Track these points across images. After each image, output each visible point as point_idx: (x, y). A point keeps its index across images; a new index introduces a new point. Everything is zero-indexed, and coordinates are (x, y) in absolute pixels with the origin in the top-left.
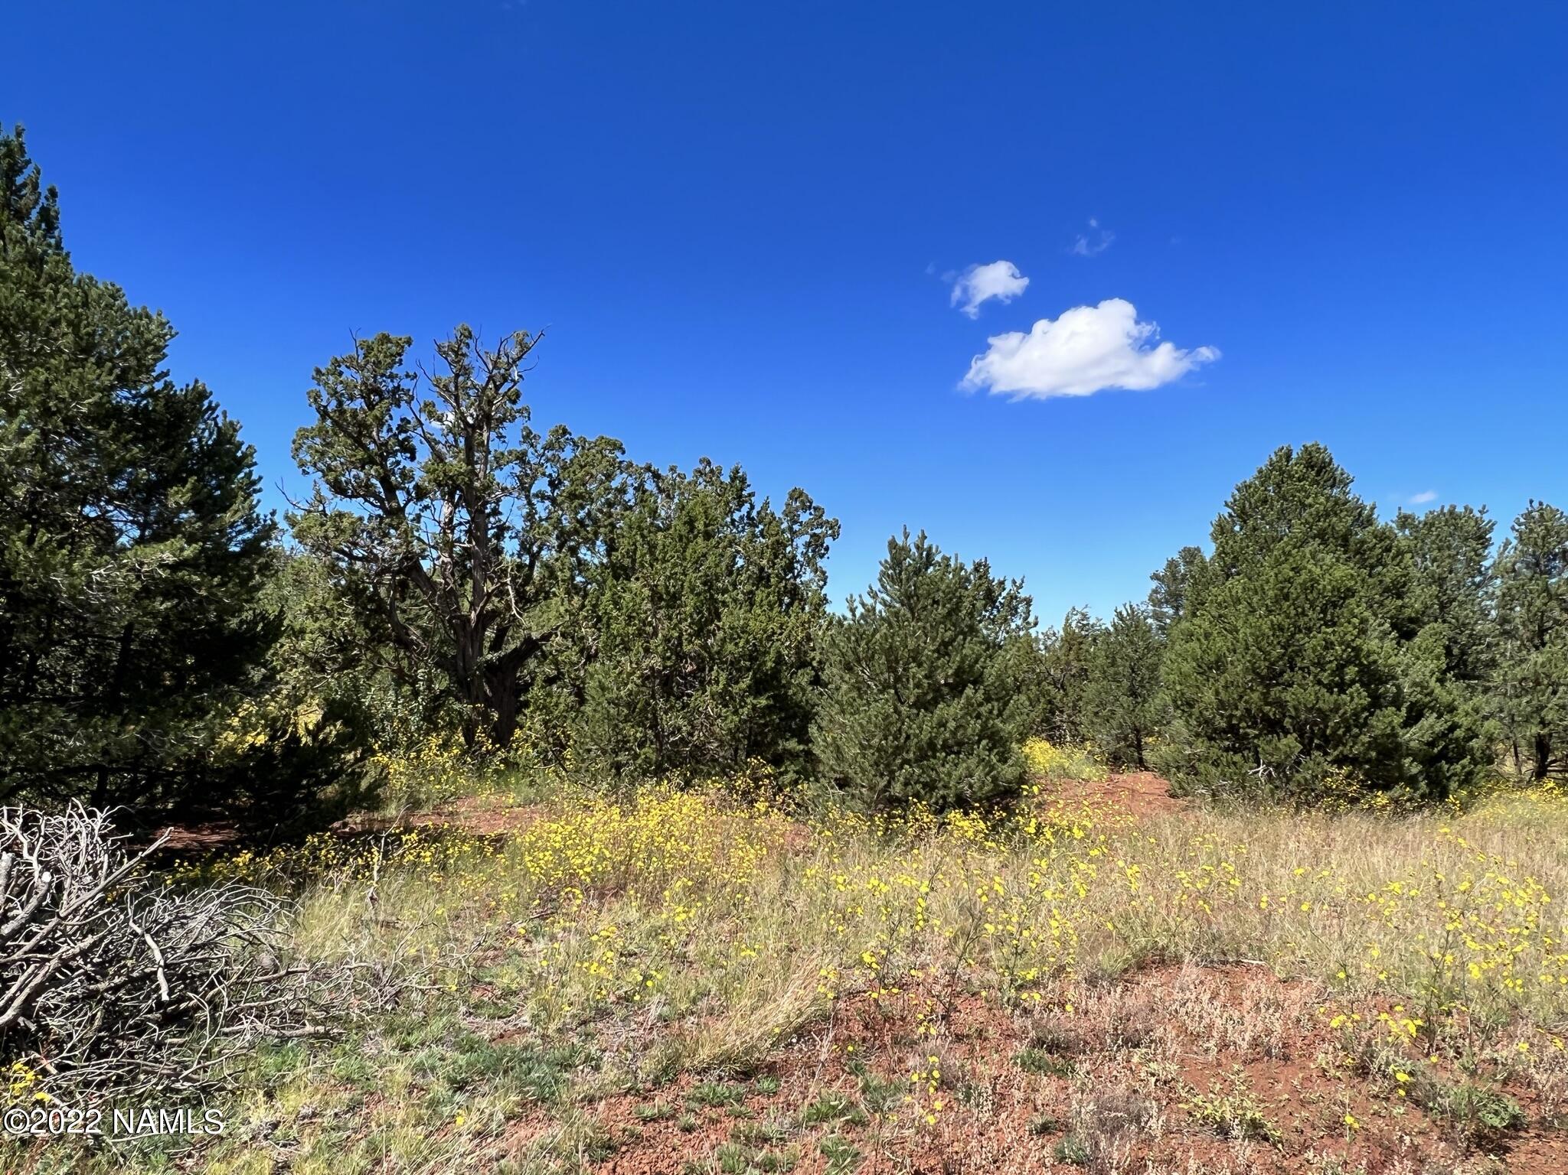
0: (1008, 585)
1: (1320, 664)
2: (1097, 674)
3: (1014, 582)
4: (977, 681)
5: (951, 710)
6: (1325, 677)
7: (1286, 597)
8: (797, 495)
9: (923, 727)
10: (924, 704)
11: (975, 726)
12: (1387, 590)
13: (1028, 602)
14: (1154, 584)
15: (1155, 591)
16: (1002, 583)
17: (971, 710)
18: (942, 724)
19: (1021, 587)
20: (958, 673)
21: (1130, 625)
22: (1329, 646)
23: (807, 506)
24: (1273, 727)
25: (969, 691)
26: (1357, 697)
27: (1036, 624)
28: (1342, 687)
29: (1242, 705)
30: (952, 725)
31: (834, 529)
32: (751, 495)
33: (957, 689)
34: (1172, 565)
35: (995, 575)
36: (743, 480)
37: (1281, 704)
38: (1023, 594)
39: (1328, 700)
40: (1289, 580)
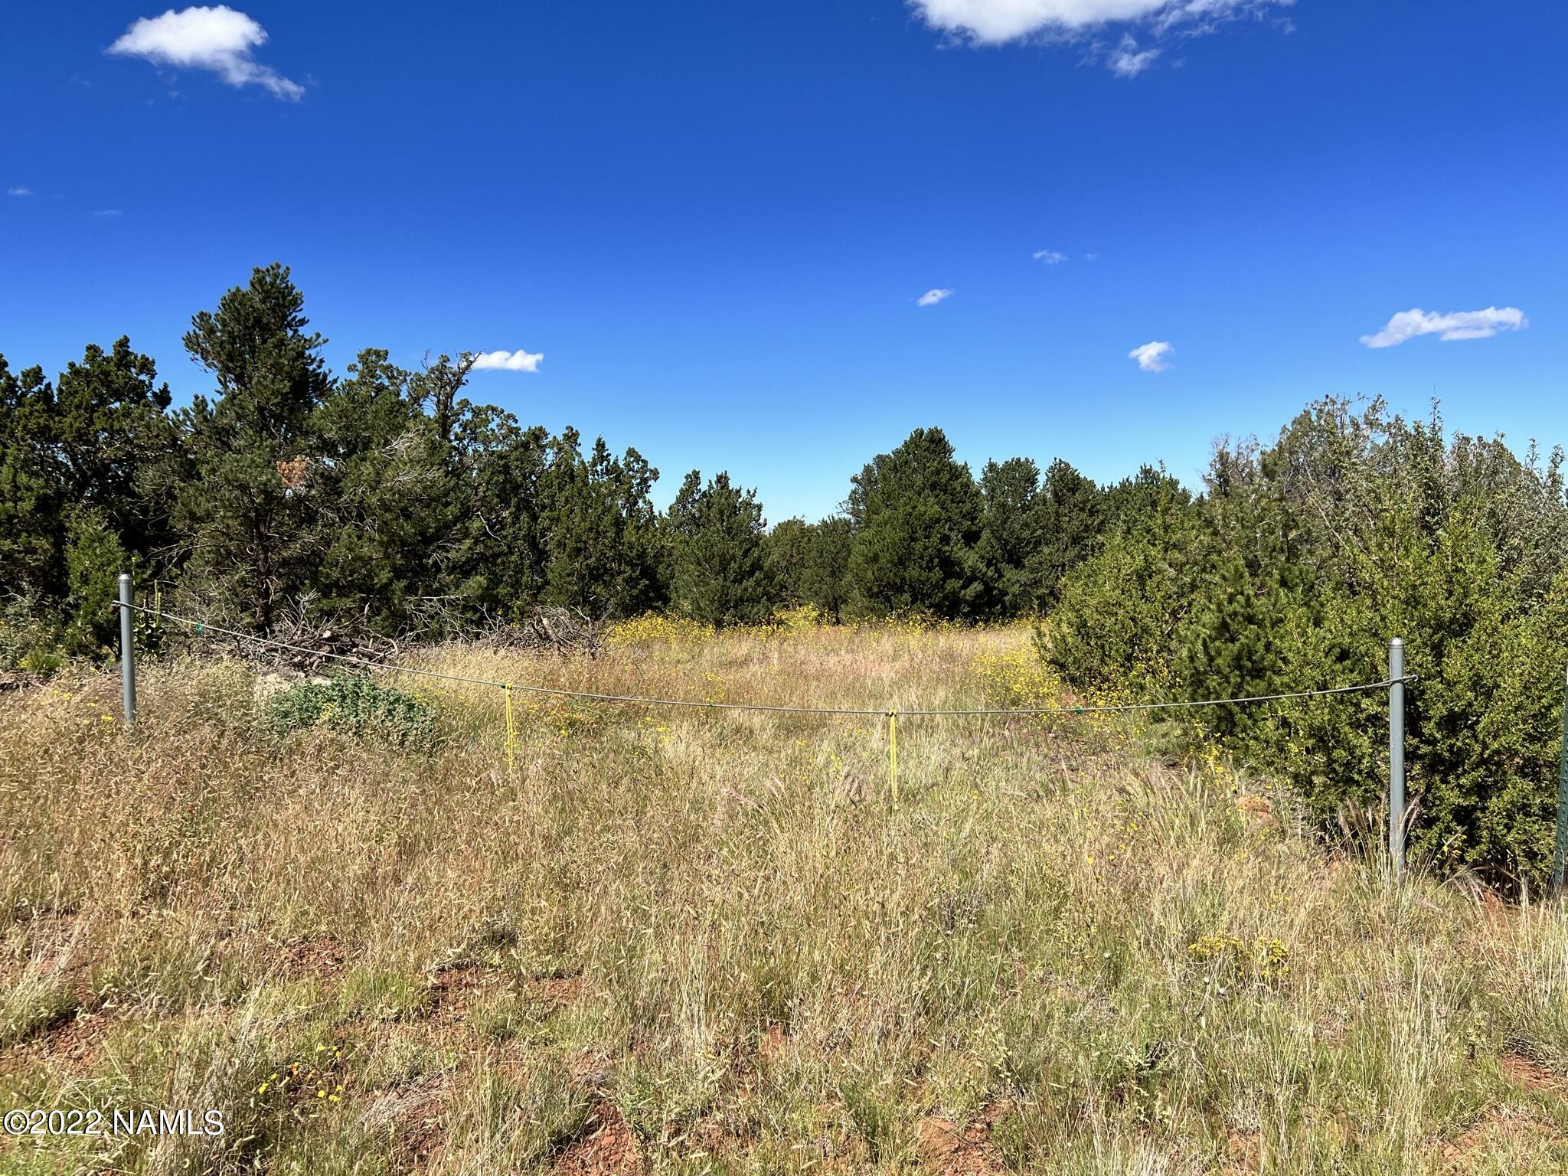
0: (744, 494)
1: (922, 558)
2: (812, 563)
3: (749, 492)
4: (761, 569)
5: (750, 583)
6: (924, 564)
7: (908, 523)
8: (631, 452)
9: (737, 591)
10: (738, 581)
11: (760, 590)
12: (964, 516)
13: (760, 507)
14: (853, 486)
15: (854, 492)
16: (738, 491)
17: (758, 583)
18: (746, 589)
19: (754, 496)
20: (752, 565)
21: (831, 528)
22: (926, 548)
23: (638, 459)
24: (900, 590)
25: (757, 574)
26: (937, 574)
27: (765, 525)
28: (930, 569)
29: (885, 580)
30: (750, 590)
31: (655, 474)
32: (609, 455)
33: (751, 573)
34: (868, 469)
35: (733, 485)
36: (603, 446)
37: (903, 579)
38: (756, 501)
39: (925, 575)
40: (910, 514)
